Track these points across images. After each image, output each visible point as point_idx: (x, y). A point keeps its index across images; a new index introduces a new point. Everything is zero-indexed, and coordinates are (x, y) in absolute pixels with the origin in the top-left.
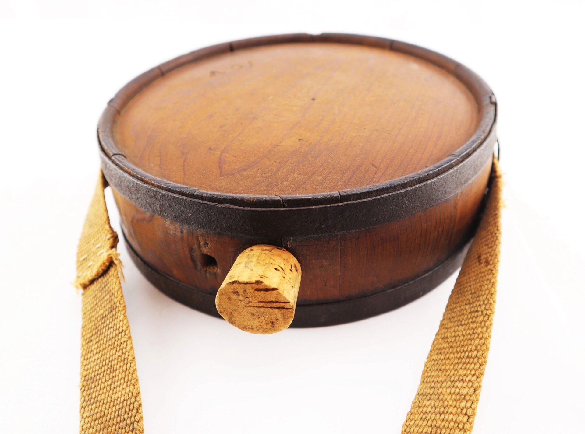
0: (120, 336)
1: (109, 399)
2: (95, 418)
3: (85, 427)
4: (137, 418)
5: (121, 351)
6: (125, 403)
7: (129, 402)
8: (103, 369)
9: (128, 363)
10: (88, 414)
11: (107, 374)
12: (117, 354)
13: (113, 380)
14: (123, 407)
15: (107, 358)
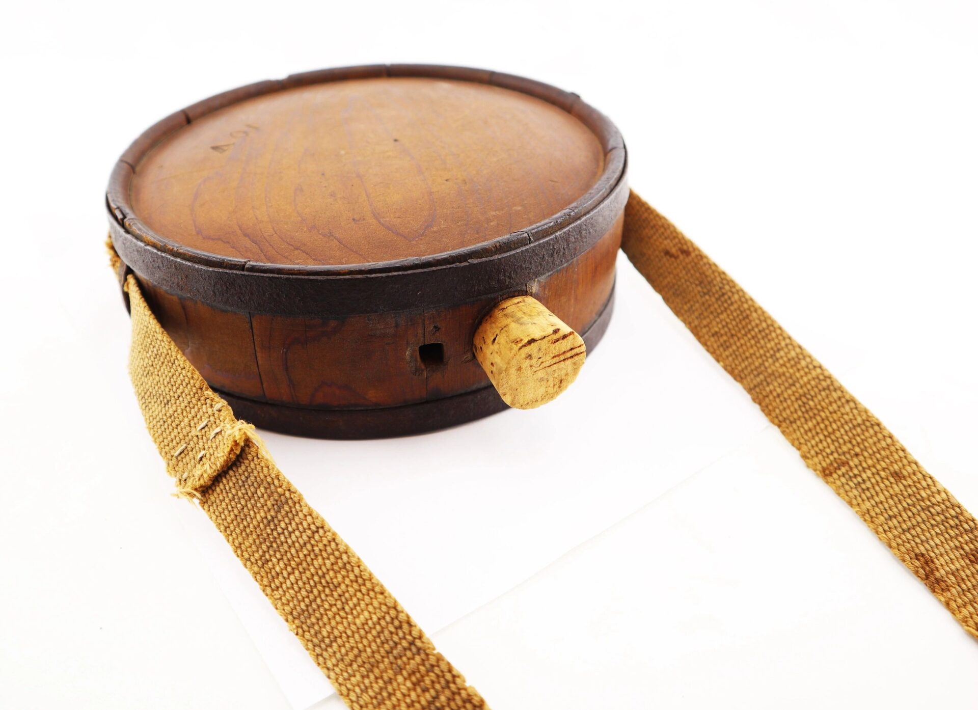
0: (317, 537)
1: (353, 627)
2: (348, 661)
3: (341, 680)
4: (415, 633)
5: (332, 557)
6: (383, 623)
7: (388, 618)
8: (315, 592)
9: (355, 568)
10: (334, 661)
11: (327, 596)
12: (328, 562)
13: (344, 600)
14: (383, 628)
15: (313, 574)
